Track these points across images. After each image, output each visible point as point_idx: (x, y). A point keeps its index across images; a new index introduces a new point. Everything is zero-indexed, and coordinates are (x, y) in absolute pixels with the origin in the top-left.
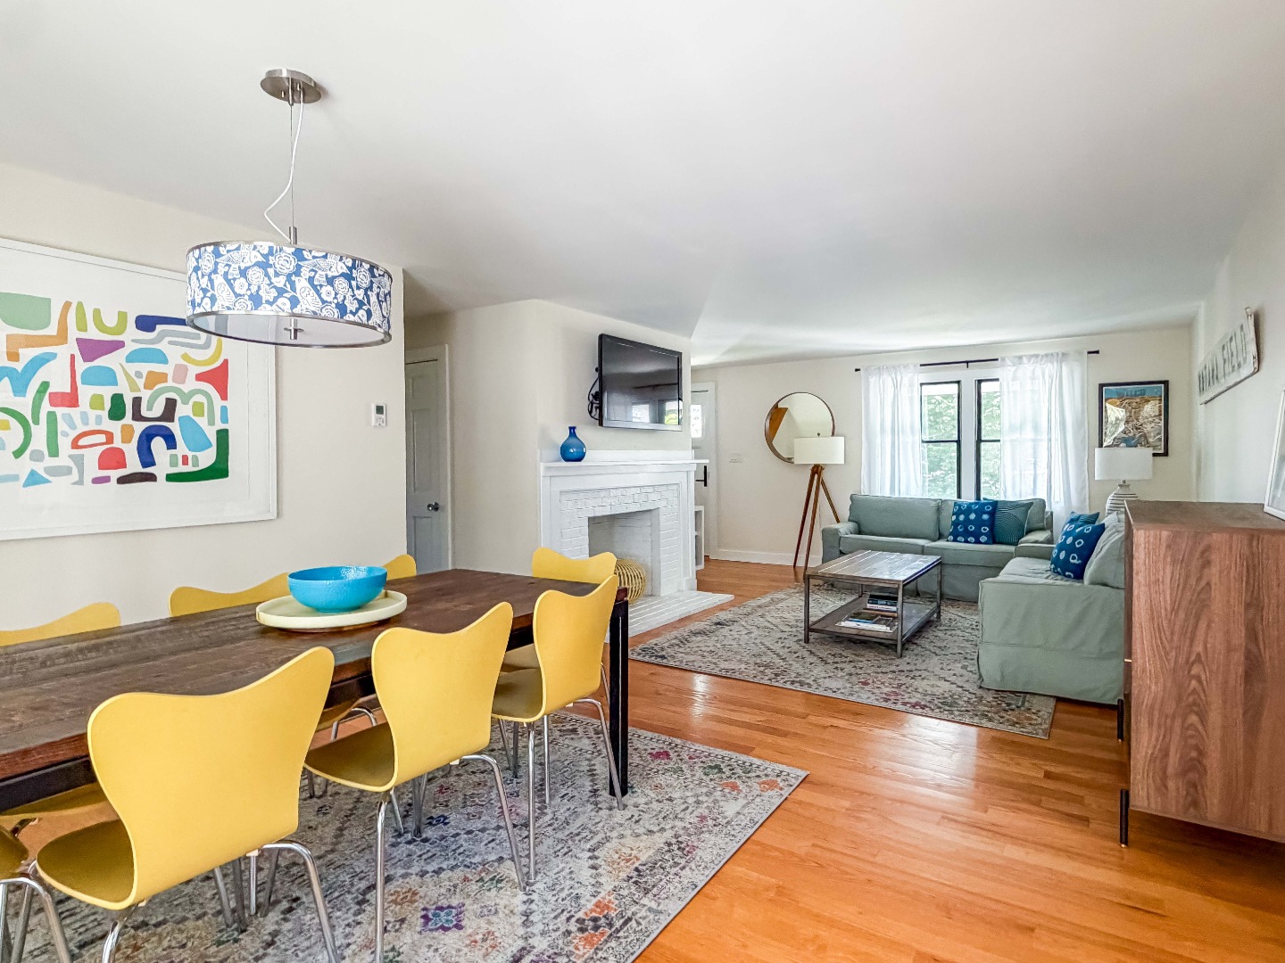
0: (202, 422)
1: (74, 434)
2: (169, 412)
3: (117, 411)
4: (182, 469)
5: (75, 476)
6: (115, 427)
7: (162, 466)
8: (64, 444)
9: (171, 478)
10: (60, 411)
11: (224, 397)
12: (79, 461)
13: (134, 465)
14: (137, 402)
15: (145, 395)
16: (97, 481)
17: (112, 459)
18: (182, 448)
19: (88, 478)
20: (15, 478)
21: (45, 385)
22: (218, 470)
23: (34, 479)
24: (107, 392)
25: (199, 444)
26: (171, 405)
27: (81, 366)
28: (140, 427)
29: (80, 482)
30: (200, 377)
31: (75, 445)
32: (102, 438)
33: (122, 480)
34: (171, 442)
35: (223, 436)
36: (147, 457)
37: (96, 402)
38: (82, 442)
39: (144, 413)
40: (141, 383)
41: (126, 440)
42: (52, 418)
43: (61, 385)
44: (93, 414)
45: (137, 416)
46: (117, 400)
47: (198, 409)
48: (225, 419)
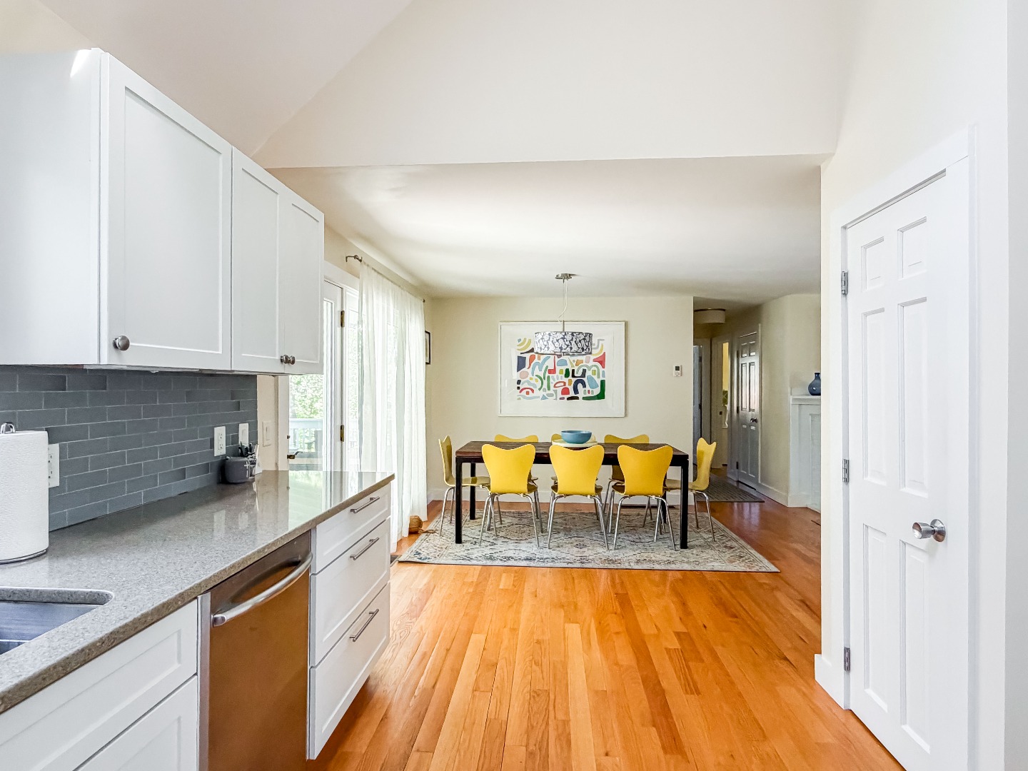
0: (595, 377)
1: (554, 383)
2: (584, 374)
3: (567, 375)
4: (588, 395)
5: (554, 397)
6: (566, 380)
7: (581, 395)
8: (552, 386)
9: (584, 398)
10: (551, 375)
11: (604, 367)
12: (556, 391)
13: (572, 394)
14: (573, 371)
15: (576, 368)
16: (561, 399)
17: (565, 391)
18: (588, 388)
19: (558, 398)
20: (539, 397)
21: (547, 367)
22: (601, 396)
23: (544, 398)
24: (564, 368)
25: (593, 386)
26: (584, 371)
27: (557, 359)
28: (574, 380)
29: (556, 399)
30: (595, 360)
31: (555, 387)
32: (562, 384)
33: (568, 399)
34: (584, 386)
35: (603, 383)
36: (576, 391)
37: (561, 372)
38: (557, 385)
39: (576, 375)
40: (574, 364)
41: (570, 385)
42: (549, 377)
43: (551, 367)
44: (560, 376)
45: (573, 376)
46: (567, 371)
47: (594, 372)
48: (604, 376)
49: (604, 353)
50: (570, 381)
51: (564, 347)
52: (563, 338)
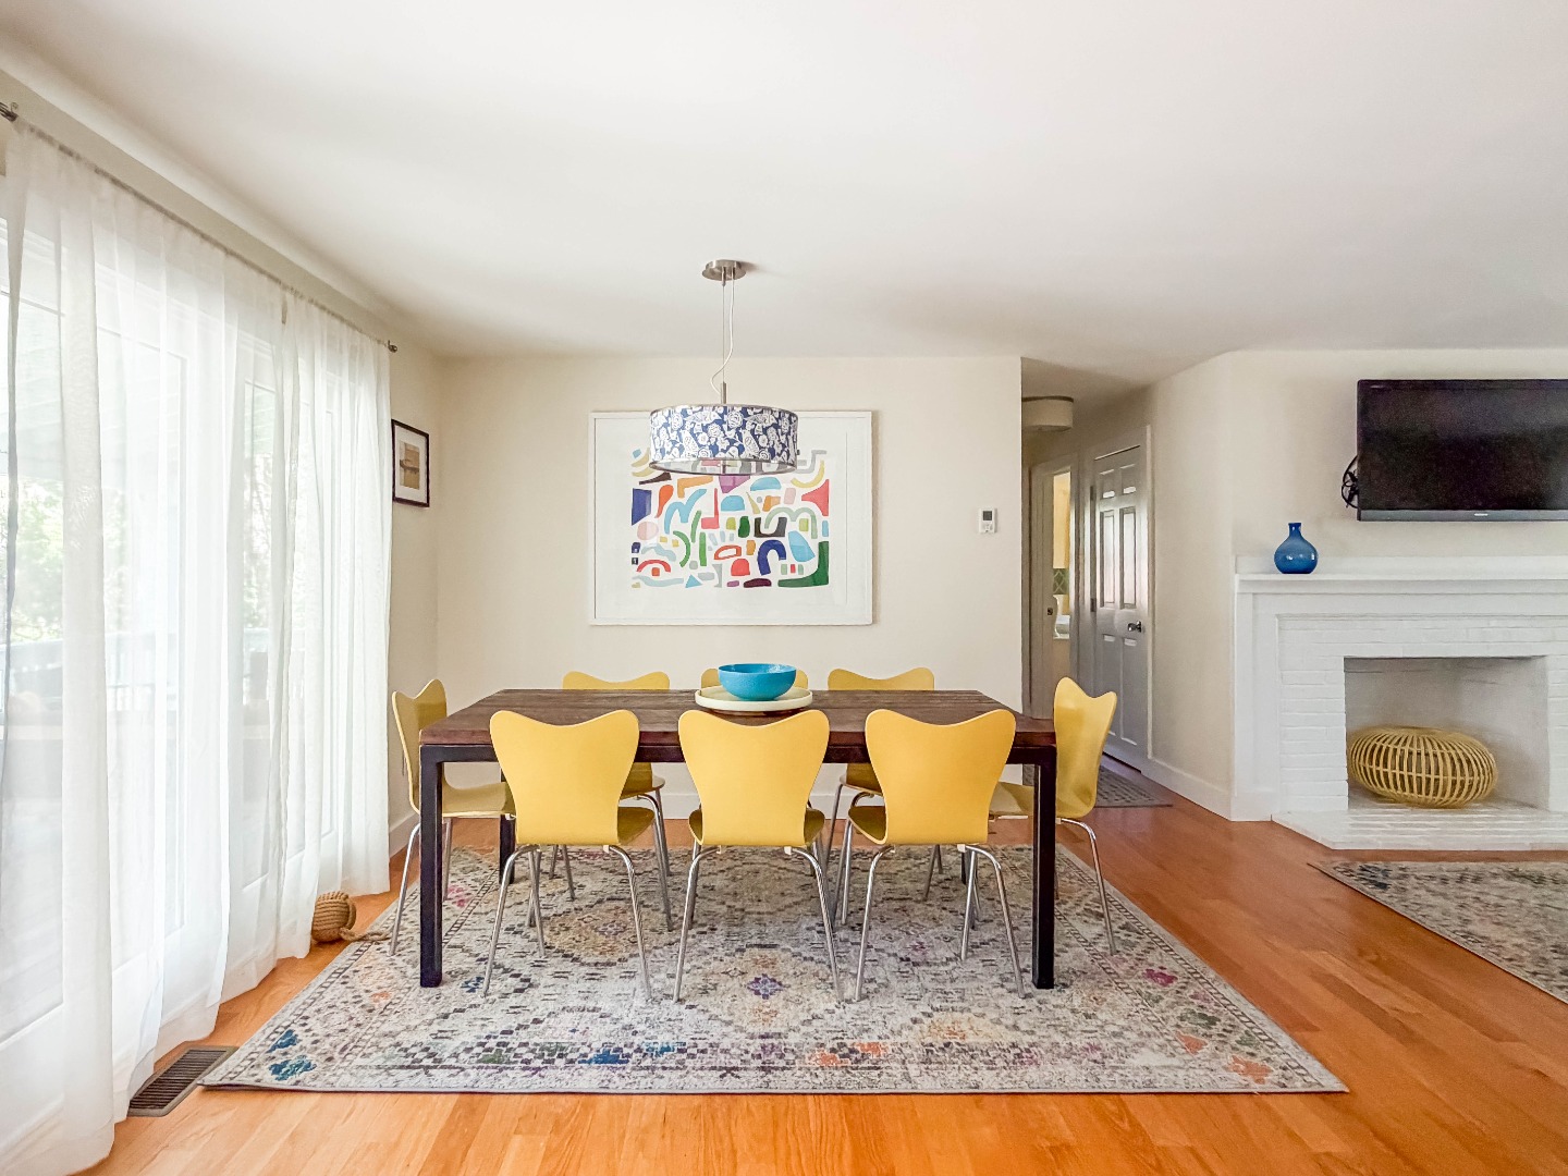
0: (807, 536)
1: (716, 549)
3: (743, 532)
4: (790, 576)
5: (716, 581)
6: (742, 542)
8: (710, 555)
9: (782, 583)
10: (707, 532)
11: (825, 512)
12: (719, 568)
13: (755, 573)
14: (758, 521)
15: (764, 516)
16: (731, 584)
17: (740, 568)
18: (790, 559)
20: (681, 581)
21: (699, 513)
22: (820, 578)
23: (692, 583)
24: (738, 516)
25: (803, 555)
26: (782, 522)
28: (760, 542)
29: (719, 585)
30: (805, 498)
31: (716, 557)
32: (733, 551)
33: (748, 585)
35: (823, 548)
36: (764, 567)
37: (730, 524)
38: (721, 555)
39: (763, 531)
40: (761, 506)
41: (750, 553)
42: (703, 536)
43: (708, 513)
44: (728, 533)
45: (758, 534)
46: (744, 520)
47: (804, 526)
48: (826, 533)
49: (827, 481)
50: (751, 545)
51: (723, 444)
52: (720, 422)
